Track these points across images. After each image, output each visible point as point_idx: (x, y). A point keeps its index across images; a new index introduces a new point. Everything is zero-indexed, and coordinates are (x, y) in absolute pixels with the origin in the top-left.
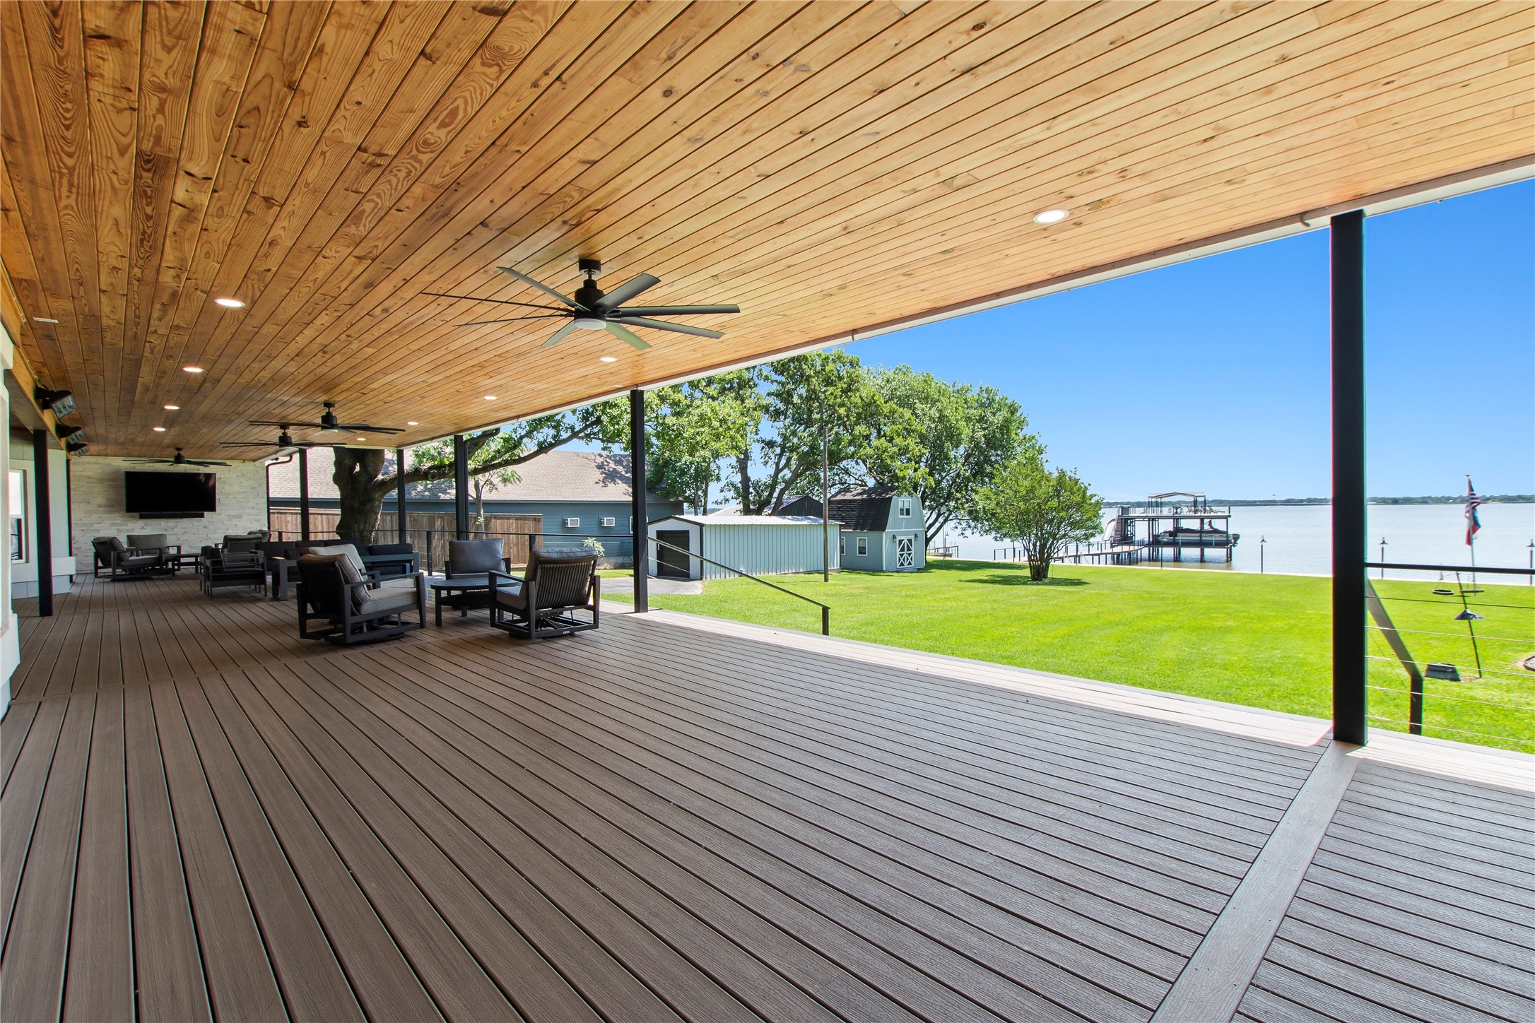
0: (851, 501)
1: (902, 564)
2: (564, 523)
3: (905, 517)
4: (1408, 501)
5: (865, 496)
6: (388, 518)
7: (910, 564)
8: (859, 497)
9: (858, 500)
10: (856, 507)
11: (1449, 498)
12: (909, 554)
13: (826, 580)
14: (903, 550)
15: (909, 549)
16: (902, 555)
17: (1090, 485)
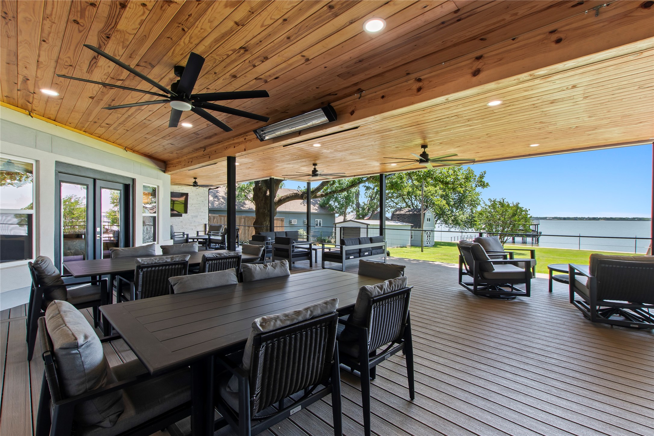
0: (404, 215)
1: (427, 243)
2: (290, 222)
3: (429, 222)
4: (569, 219)
5: (411, 213)
6: (223, 218)
7: (430, 243)
8: (408, 213)
9: (408, 214)
10: (407, 217)
11: (584, 218)
12: (430, 239)
13: (422, 251)
14: (428, 237)
15: (430, 237)
16: (427, 239)
17: (529, 210)
